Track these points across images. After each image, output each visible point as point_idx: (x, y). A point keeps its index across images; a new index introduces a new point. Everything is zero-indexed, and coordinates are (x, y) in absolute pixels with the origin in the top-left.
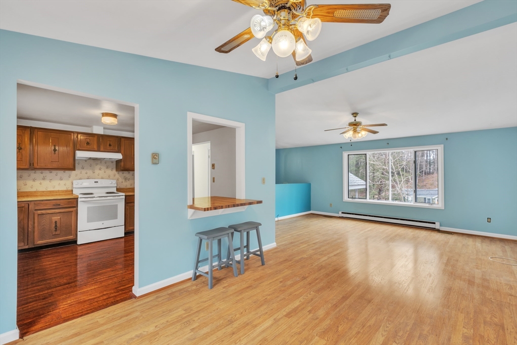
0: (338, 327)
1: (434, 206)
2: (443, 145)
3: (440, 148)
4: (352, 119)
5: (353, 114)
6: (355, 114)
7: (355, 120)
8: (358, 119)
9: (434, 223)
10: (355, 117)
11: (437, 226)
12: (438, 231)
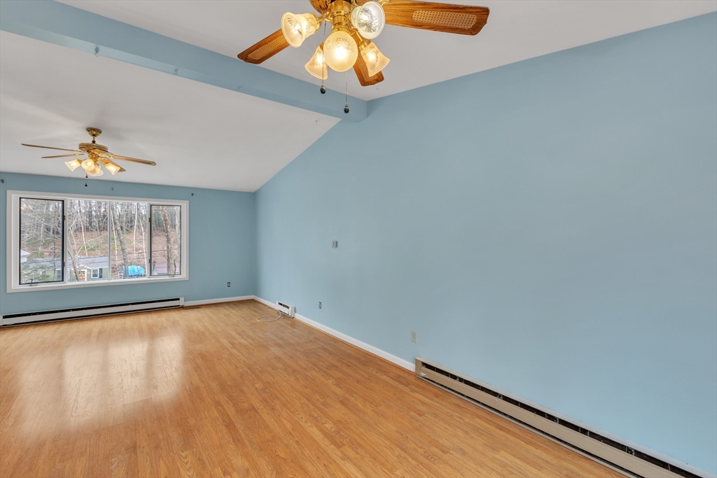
0: (278, 456)
1: (176, 277)
2: (188, 201)
3: (185, 205)
4: (88, 139)
5: (89, 130)
6: (94, 131)
7: (94, 142)
8: (99, 141)
9: (178, 299)
10: (94, 135)
11: (181, 303)
12: (183, 308)
